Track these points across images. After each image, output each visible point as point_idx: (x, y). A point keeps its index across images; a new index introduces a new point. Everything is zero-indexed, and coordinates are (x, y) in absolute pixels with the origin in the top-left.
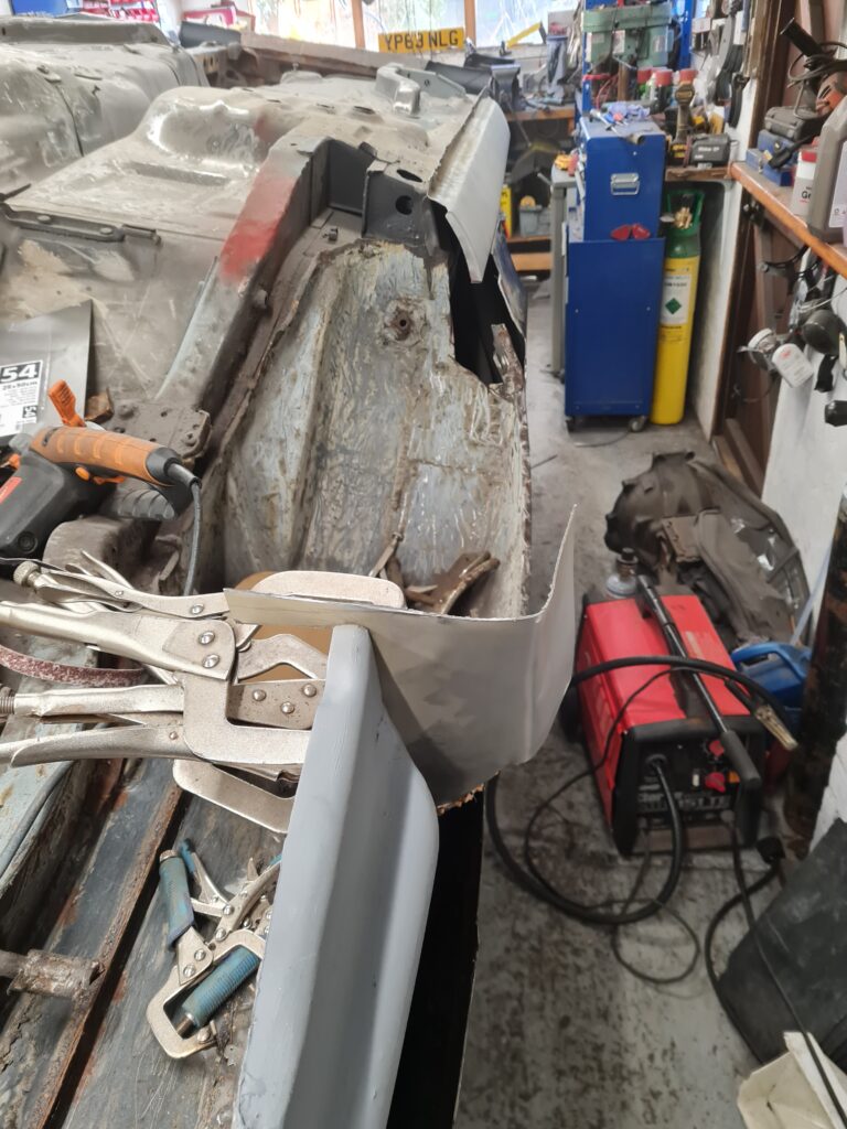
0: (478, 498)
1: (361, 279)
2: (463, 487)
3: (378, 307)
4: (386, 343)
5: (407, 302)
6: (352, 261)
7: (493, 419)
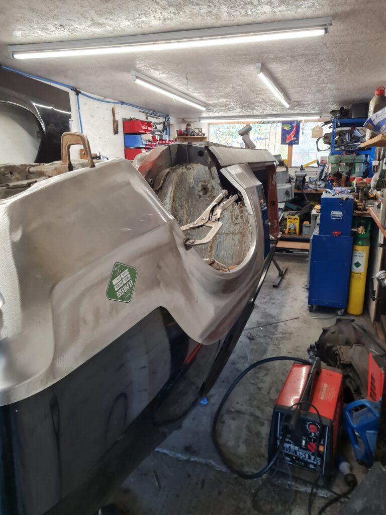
0: (239, 242)
1: (188, 177)
2: (233, 239)
3: (195, 186)
4: (200, 197)
5: (205, 182)
6: (183, 171)
7: (241, 213)
